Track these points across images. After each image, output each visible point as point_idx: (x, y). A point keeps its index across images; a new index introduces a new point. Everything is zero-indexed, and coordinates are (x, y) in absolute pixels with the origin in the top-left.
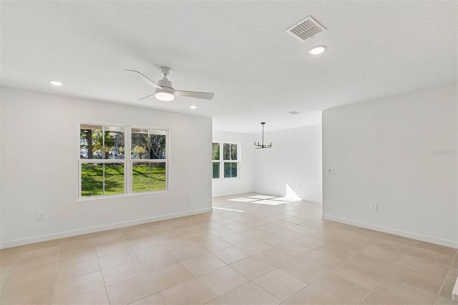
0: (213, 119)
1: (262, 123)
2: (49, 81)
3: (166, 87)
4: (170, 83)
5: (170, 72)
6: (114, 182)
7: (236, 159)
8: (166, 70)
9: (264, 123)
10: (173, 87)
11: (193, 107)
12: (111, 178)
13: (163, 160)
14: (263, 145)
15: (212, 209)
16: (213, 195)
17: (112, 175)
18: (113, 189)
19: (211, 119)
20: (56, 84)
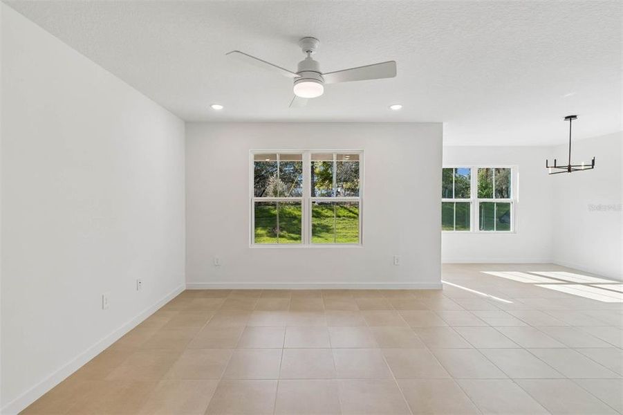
0: (444, 125)
1: (567, 118)
2: (211, 106)
3: (308, 72)
4: (315, 63)
5: (317, 45)
6: (327, 226)
7: (508, 197)
8: (307, 42)
9: (575, 117)
10: (321, 71)
11: (396, 108)
12: (326, 220)
13: (356, 197)
14: (570, 166)
15: (442, 285)
16: (444, 260)
17: (328, 217)
18: (323, 234)
19: (441, 124)
20: (217, 107)
